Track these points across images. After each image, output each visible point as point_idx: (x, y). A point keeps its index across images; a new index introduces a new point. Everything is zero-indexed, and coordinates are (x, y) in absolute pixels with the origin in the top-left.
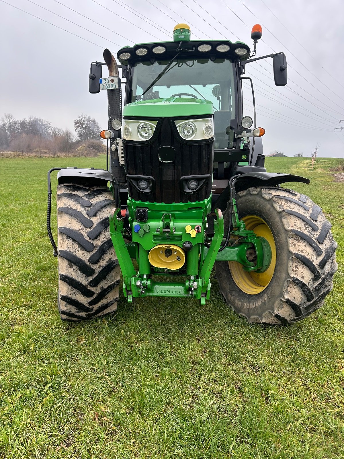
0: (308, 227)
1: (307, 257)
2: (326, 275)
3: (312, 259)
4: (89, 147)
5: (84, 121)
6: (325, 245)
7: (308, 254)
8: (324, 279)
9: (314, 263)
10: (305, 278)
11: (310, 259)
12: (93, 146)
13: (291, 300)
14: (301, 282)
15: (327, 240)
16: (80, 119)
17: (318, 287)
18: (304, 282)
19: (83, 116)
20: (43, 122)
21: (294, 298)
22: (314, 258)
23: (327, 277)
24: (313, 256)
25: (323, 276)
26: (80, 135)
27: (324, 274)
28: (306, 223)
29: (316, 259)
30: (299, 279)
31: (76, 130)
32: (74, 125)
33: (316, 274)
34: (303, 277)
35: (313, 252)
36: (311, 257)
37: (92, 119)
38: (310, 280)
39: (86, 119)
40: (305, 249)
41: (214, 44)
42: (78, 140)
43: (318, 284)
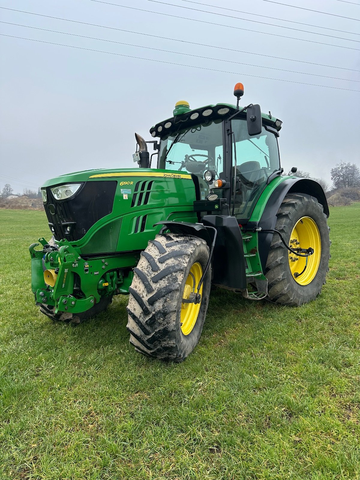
0: (150, 268)
1: (138, 292)
2: (156, 312)
3: (142, 294)
4: (342, 196)
5: (342, 168)
6: (159, 284)
7: (140, 290)
8: (154, 316)
9: (143, 299)
10: (136, 311)
11: (140, 294)
12: (347, 194)
13: (130, 329)
14: (132, 313)
15: (164, 281)
16: (338, 166)
17: (148, 322)
18: (135, 314)
19: (342, 163)
20: (302, 174)
21: (133, 328)
22: (144, 294)
23: (158, 314)
24: (144, 292)
25: (154, 313)
26: (337, 184)
27: (154, 311)
28: (149, 264)
29: (147, 296)
30: (130, 310)
31: (332, 178)
32: (331, 174)
33: (144, 309)
34: (135, 309)
35: (145, 289)
36: (142, 293)
37: (351, 165)
38: (141, 314)
39: (345, 166)
40: (139, 285)
41: (200, 111)
42: (334, 189)
43: (148, 318)
